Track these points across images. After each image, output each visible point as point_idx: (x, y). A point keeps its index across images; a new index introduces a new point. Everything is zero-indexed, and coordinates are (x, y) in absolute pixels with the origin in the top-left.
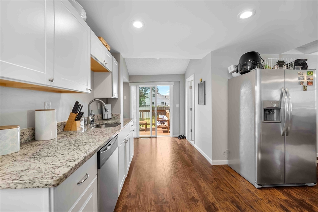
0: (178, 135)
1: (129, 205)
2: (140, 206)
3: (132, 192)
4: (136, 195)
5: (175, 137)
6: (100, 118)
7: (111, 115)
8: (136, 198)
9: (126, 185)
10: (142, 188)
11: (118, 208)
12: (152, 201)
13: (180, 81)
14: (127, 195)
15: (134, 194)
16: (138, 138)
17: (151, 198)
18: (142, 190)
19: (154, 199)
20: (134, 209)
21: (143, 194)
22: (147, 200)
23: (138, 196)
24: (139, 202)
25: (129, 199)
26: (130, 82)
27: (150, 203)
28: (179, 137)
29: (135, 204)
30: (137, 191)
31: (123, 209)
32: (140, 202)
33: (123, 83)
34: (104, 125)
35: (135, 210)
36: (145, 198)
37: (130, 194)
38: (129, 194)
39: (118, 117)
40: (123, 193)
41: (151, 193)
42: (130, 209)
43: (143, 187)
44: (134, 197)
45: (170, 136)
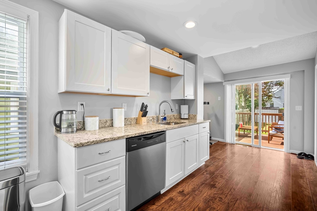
0: (298, 152)
1: (176, 199)
2: (183, 205)
3: (186, 191)
4: (187, 195)
5: (291, 153)
6: (178, 117)
7: (187, 115)
8: (185, 197)
9: (185, 183)
10: (197, 192)
11: (166, 197)
12: (197, 208)
13: (304, 70)
14: (180, 191)
15: (186, 194)
16: (234, 144)
17: (198, 205)
18: (196, 193)
19: (201, 207)
20: (176, 204)
21: (194, 198)
22: (193, 205)
23: (187, 197)
24: (185, 201)
25: (179, 195)
26: (225, 81)
27: (193, 208)
28: (300, 154)
29: (181, 201)
30: (191, 192)
31: (168, 200)
32: (186, 203)
33: (204, 84)
34: (173, 123)
35: (177, 206)
36: (192, 202)
37: (183, 191)
38: (181, 191)
39: (195, 118)
40: (178, 188)
41: (202, 200)
42: (174, 202)
43: (199, 191)
44: (185, 195)
45: (284, 151)
